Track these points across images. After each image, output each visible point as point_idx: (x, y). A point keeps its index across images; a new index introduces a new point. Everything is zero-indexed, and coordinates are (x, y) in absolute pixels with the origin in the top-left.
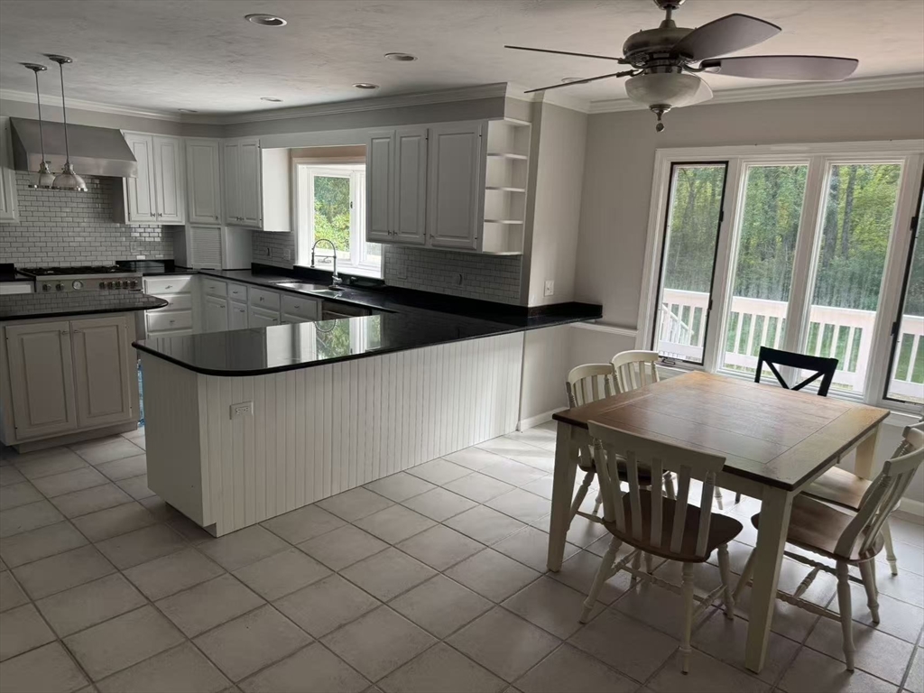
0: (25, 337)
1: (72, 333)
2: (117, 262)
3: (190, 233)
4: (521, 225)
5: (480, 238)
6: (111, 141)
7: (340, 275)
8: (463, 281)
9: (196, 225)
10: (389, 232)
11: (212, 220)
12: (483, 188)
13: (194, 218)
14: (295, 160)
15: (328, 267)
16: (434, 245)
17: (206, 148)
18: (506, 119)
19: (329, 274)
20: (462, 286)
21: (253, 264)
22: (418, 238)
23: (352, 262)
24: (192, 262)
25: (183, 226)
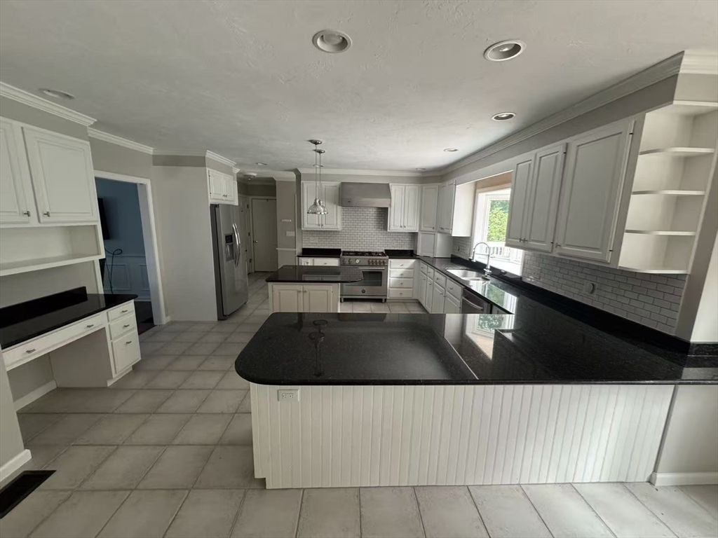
0: (282, 292)
1: (304, 292)
2: (386, 250)
3: (420, 237)
4: (694, 237)
5: (616, 251)
6: (384, 190)
7: (492, 268)
8: (596, 292)
9: (425, 232)
10: (520, 240)
11: (431, 229)
12: (628, 192)
13: (423, 228)
14: (478, 191)
15: (484, 261)
16: (560, 254)
17: (432, 188)
18: (675, 102)
19: (485, 266)
20: (594, 295)
21: (452, 255)
22: (546, 246)
23: (510, 258)
24: (419, 253)
25: (417, 233)
